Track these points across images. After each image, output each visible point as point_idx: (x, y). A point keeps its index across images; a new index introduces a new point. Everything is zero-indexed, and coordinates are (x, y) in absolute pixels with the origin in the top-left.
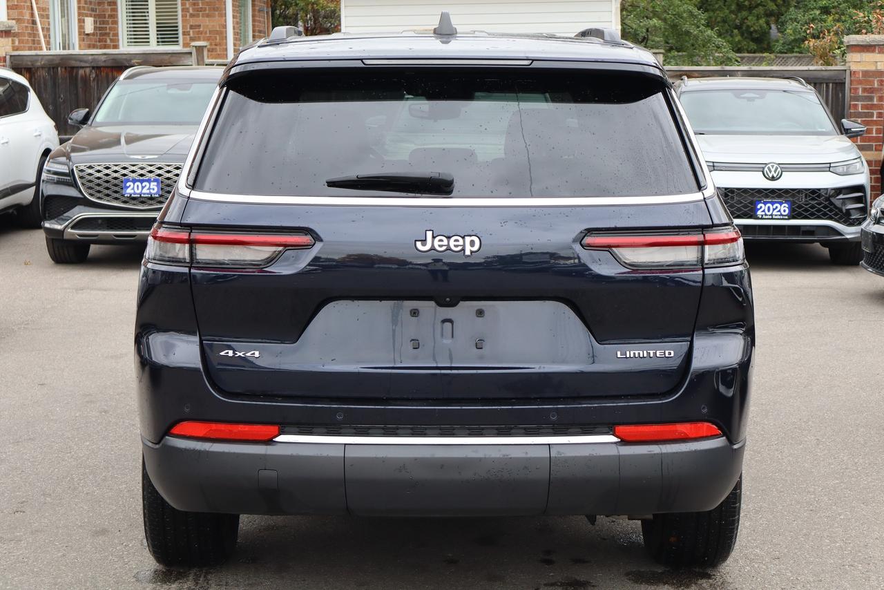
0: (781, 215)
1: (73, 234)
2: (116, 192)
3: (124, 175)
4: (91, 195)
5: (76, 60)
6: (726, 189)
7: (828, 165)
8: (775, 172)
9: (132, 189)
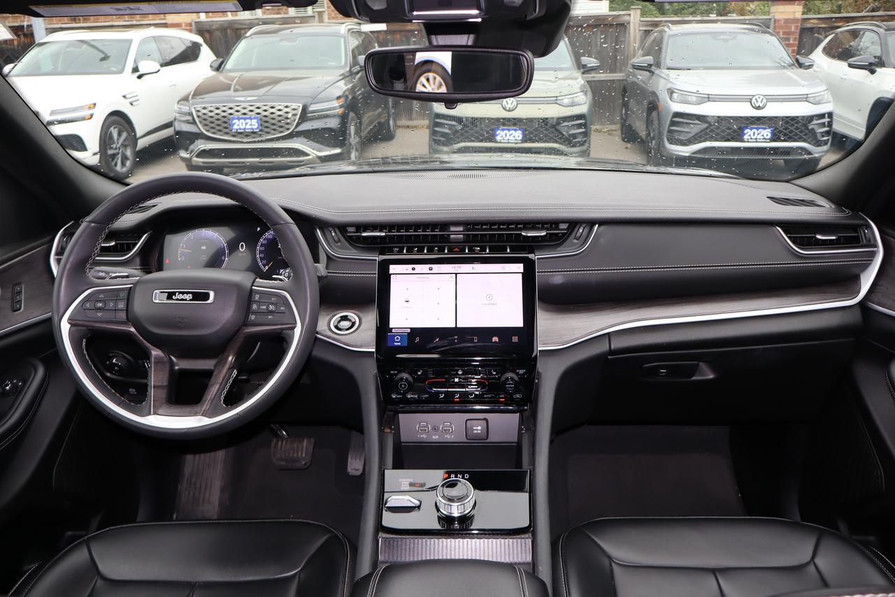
0: (764, 139)
1: (197, 162)
2: (226, 128)
3: (231, 114)
4: (208, 131)
5: (239, 24)
6: (719, 117)
7: (806, 96)
8: (761, 102)
9: (238, 125)
